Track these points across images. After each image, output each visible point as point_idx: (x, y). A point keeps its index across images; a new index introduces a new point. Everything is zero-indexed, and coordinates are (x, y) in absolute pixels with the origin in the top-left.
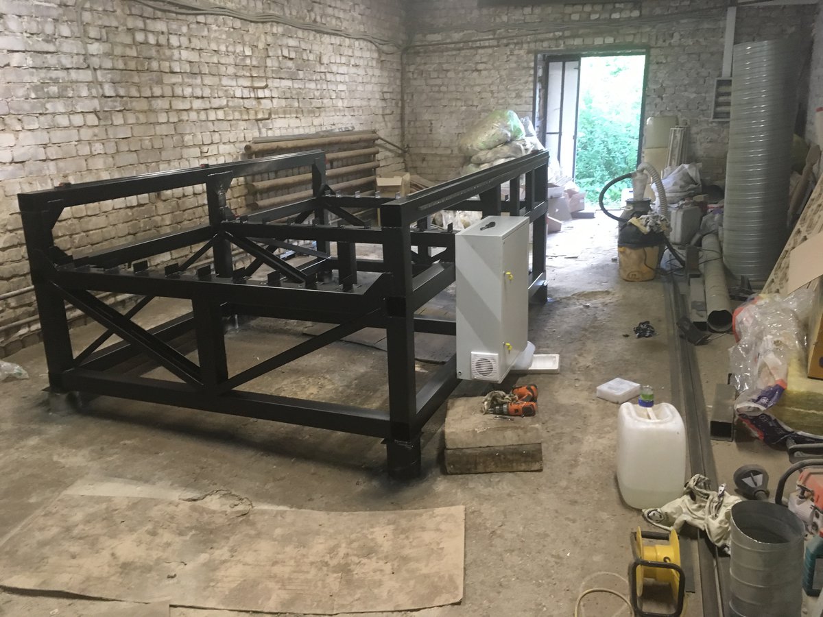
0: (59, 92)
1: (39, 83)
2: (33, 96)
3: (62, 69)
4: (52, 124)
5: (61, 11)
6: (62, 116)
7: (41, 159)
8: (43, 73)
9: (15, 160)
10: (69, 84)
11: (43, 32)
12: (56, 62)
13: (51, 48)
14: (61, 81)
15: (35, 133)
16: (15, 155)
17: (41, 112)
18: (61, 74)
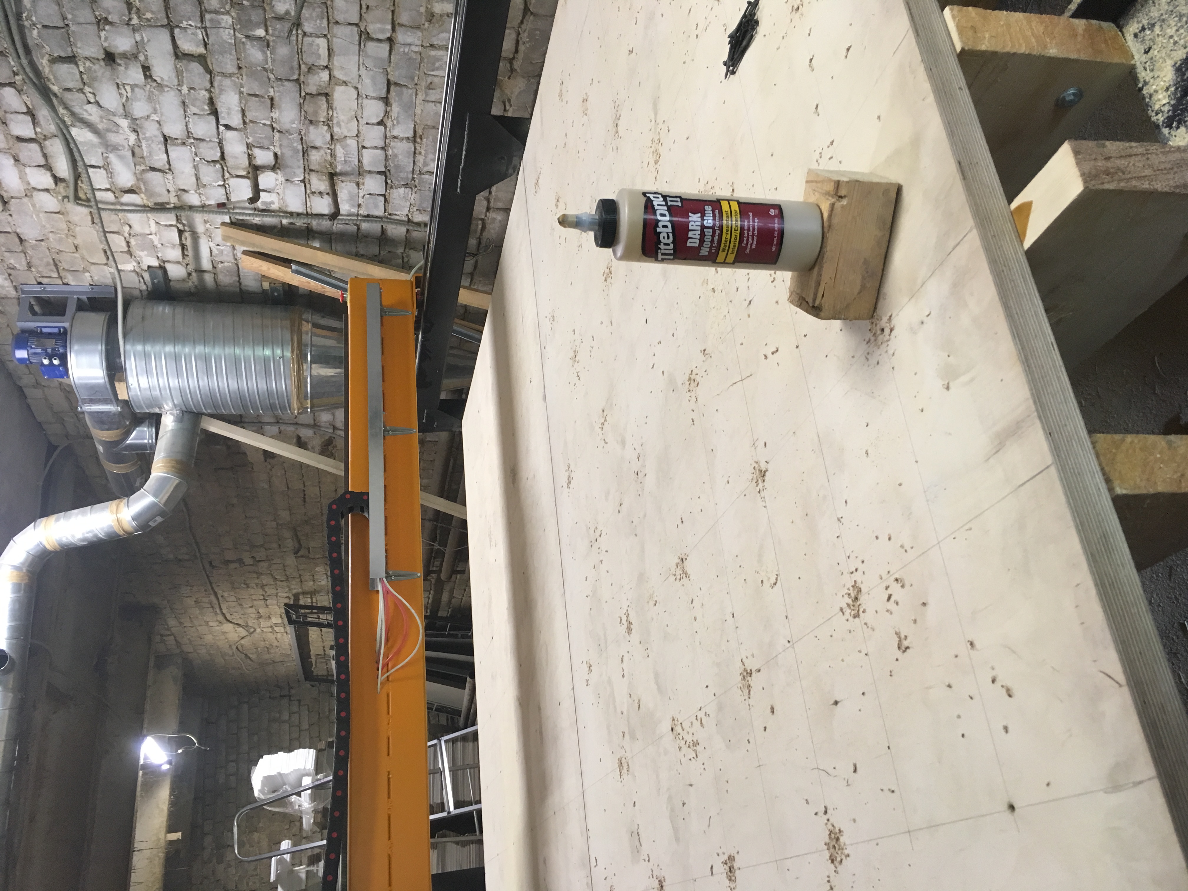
16: (374, 93)
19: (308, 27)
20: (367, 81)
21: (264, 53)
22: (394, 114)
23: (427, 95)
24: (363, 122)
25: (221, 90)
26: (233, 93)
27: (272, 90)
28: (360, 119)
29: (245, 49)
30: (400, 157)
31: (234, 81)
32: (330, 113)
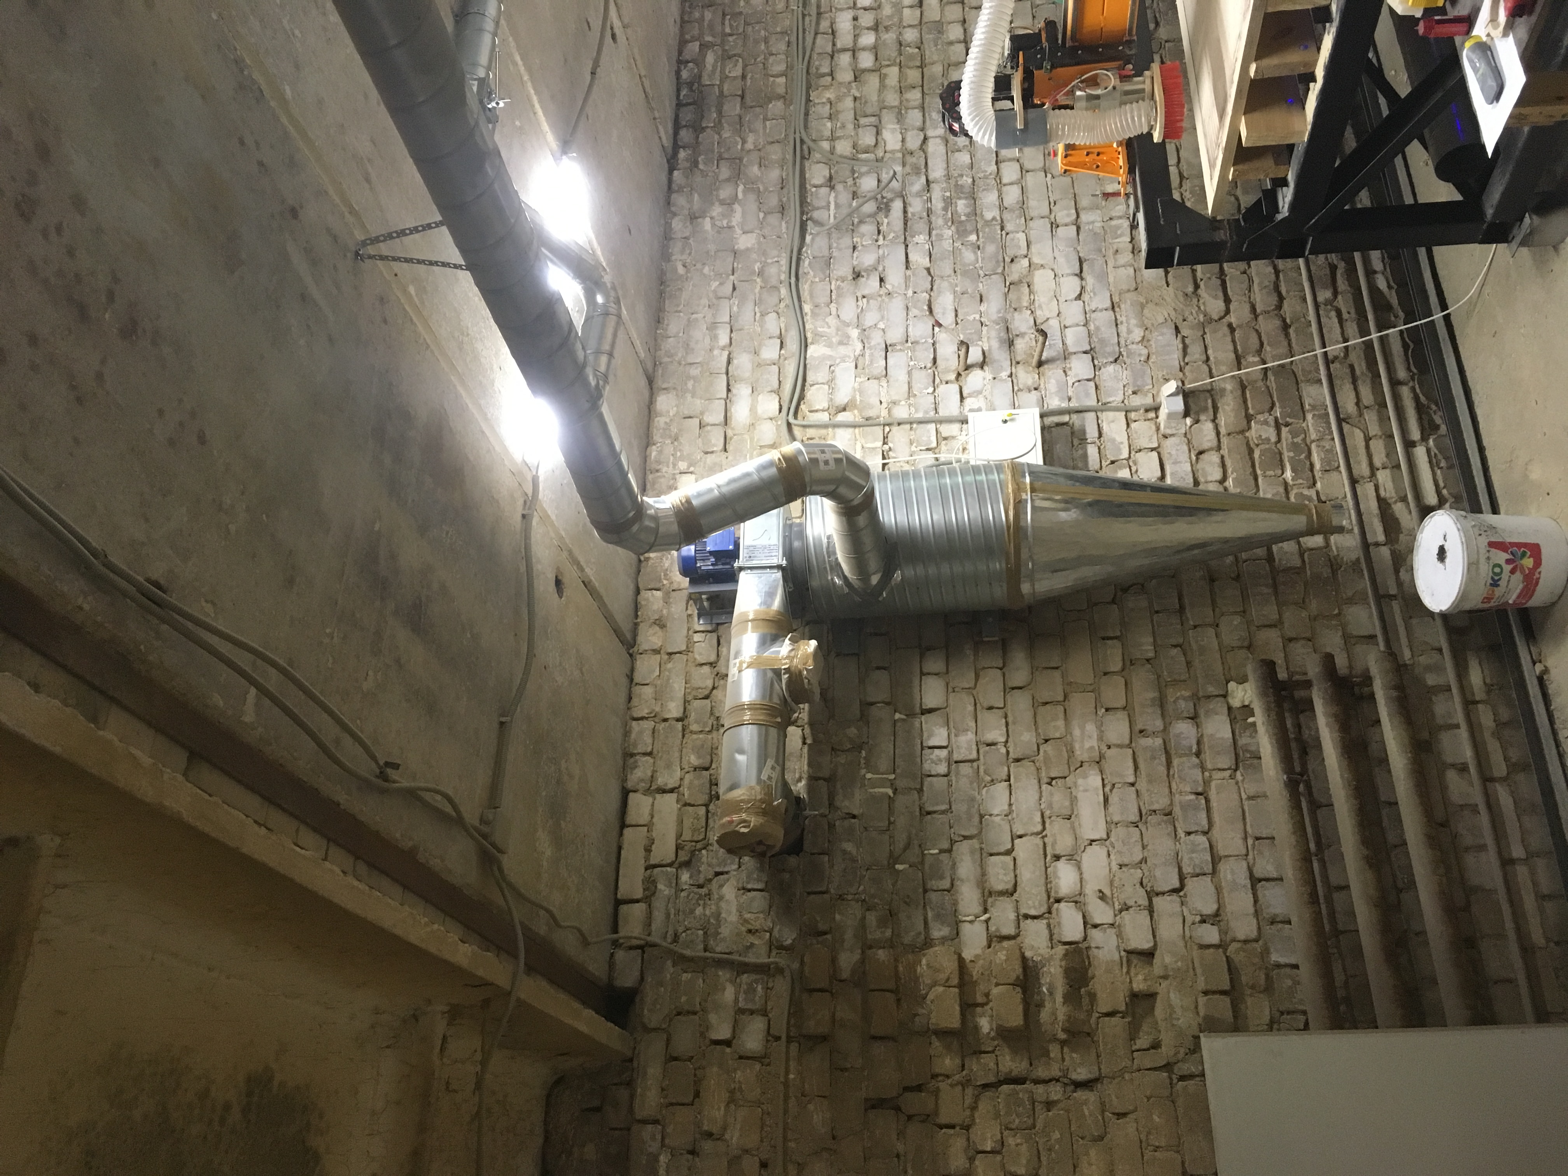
0: (966, 198)
1: (953, 228)
2: (973, 237)
3: (928, 191)
4: (1017, 212)
5: (840, 187)
6: (1004, 196)
7: (1075, 233)
8: (938, 221)
9: (1078, 272)
10: (952, 182)
11: (873, 215)
12: (918, 199)
13: (897, 205)
14: (948, 194)
15: (1032, 238)
16: (1069, 271)
17: (998, 227)
18: (937, 193)
19: (1009, 227)
20: (1061, 260)
21: (975, 253)
22: (1088, 288)
23: (1116, 260)
24: (1062, 300)
25: (940, 292)
26: (948, 293)
27: (981, 285)
28: (1059, 298)
29: (960, 253)
30: (1103, 329)
31: (950, 282)
32: (1032, 297)
